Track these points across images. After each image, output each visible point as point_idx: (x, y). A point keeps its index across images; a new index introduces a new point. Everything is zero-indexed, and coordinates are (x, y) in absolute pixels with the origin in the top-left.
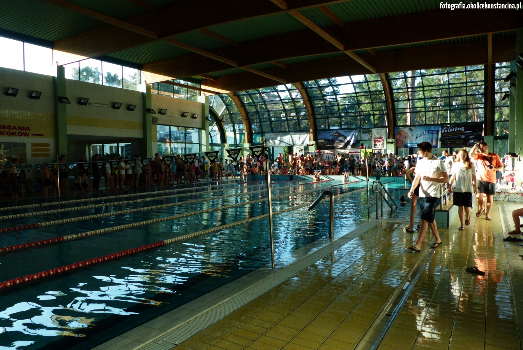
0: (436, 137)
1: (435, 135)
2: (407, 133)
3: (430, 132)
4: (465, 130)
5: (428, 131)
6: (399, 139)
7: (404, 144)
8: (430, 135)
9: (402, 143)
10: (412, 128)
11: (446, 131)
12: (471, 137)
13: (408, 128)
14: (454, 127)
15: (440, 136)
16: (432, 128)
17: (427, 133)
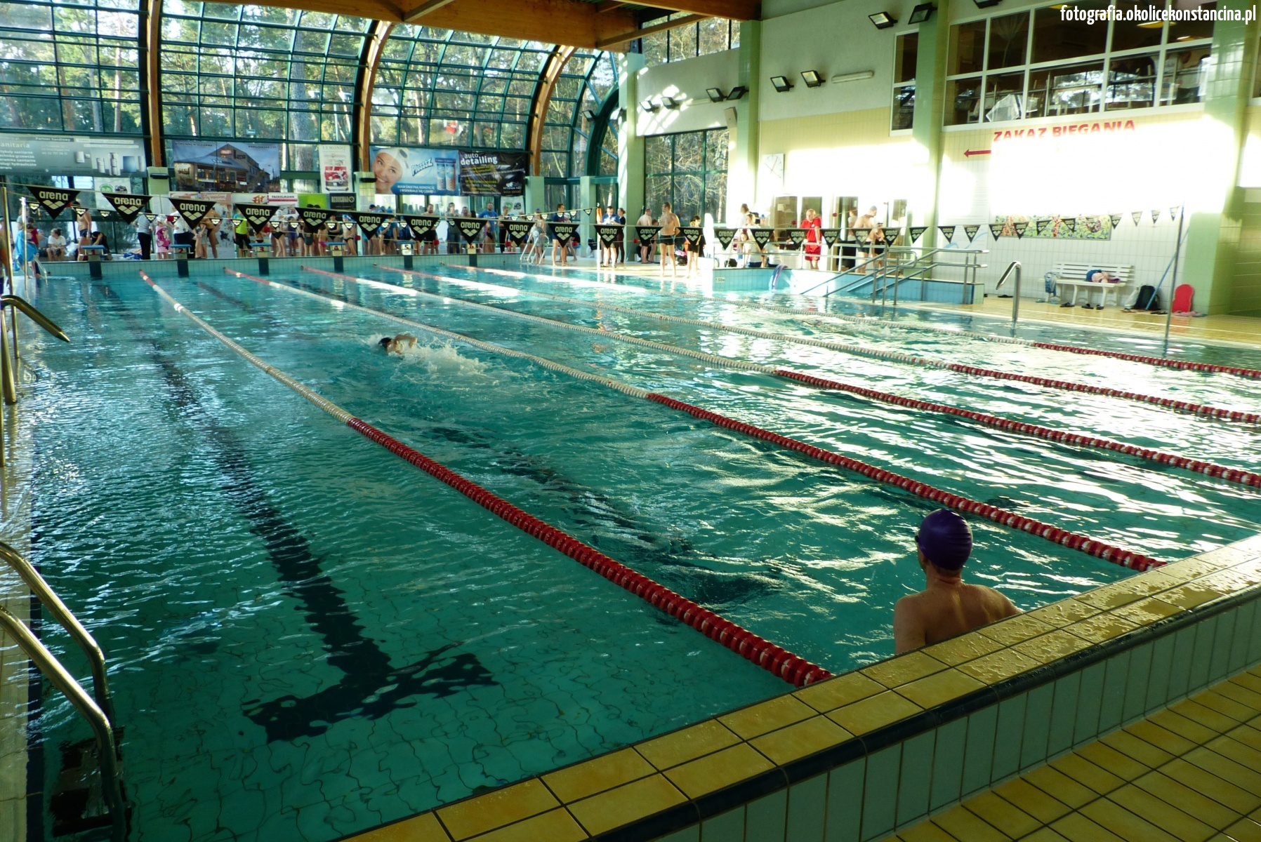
0: (451, 173)
1: (449, 170)
2: (395, 162)
3: (441, 162)
4: (500, 162)
5: (437, 160)
6: (380, 172)
7: (391, 185)
8: (440, 168)
9: (387, 182)
10: (406, 150)
11: (467, 162)
12: (509, 177)
13: (397, 149)
14: (481, 155)
15: (458, 173)
16: (443, 154)
17: (435, 164)
